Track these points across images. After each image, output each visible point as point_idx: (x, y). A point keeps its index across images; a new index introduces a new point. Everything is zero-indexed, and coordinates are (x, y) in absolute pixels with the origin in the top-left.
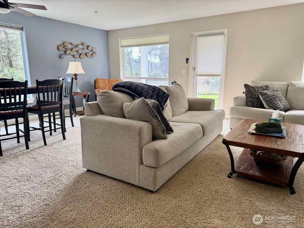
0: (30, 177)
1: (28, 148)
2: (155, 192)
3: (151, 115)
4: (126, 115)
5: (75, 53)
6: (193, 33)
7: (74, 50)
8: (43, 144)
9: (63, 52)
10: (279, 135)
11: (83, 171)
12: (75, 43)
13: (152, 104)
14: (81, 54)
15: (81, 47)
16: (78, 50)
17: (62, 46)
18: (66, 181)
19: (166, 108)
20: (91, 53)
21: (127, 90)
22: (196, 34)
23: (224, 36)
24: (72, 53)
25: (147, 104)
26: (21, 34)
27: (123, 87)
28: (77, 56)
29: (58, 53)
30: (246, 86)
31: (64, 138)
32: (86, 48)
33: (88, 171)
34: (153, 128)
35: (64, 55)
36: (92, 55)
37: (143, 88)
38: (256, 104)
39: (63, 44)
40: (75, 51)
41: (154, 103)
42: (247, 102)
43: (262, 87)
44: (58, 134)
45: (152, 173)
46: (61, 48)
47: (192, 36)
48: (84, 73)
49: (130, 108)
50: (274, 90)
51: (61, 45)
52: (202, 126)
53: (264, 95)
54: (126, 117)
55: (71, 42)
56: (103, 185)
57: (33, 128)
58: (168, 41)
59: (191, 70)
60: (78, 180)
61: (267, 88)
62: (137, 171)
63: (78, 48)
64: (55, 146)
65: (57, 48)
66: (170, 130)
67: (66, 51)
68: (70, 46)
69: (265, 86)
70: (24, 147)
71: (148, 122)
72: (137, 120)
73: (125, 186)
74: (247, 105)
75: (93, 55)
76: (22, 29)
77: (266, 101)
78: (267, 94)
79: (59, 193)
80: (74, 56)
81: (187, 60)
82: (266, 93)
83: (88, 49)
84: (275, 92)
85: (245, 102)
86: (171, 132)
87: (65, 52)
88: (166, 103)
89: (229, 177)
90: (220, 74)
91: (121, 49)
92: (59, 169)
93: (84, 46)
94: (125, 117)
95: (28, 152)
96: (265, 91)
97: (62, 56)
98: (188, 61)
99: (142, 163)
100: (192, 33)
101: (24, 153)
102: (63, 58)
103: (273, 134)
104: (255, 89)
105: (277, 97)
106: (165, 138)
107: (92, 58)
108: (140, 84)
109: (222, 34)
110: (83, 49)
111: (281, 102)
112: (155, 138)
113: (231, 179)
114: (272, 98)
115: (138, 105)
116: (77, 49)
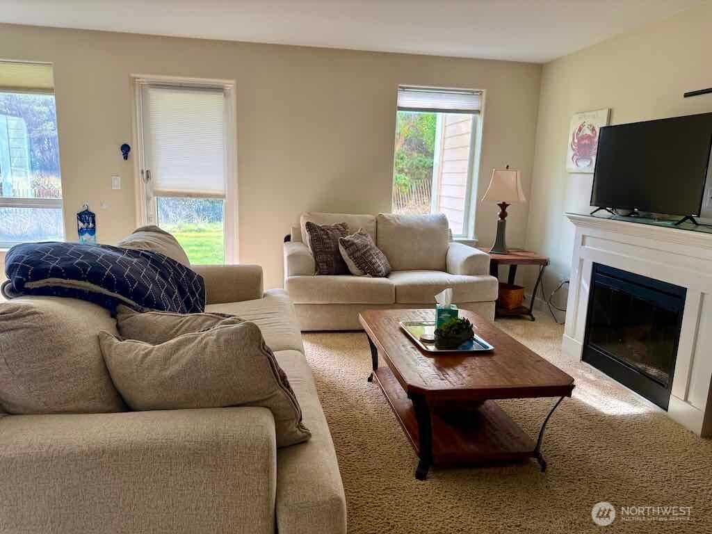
22: (146, 78)
23: (225, 95)
30: (310, 227)
38: (334, 268)
43: (337, 228)
47: (134, 85)
53: (350, 245)
58: (50, 84)
59: (139, 178)
61: (345, 228)
69: (341, 225)
74: (319, 271)
78: (353, 244)
81: (126, 149)
90: (221, 193)
98: (130, 153)
106: (306, 440)
109: (218, 89)
114: (366, 253)
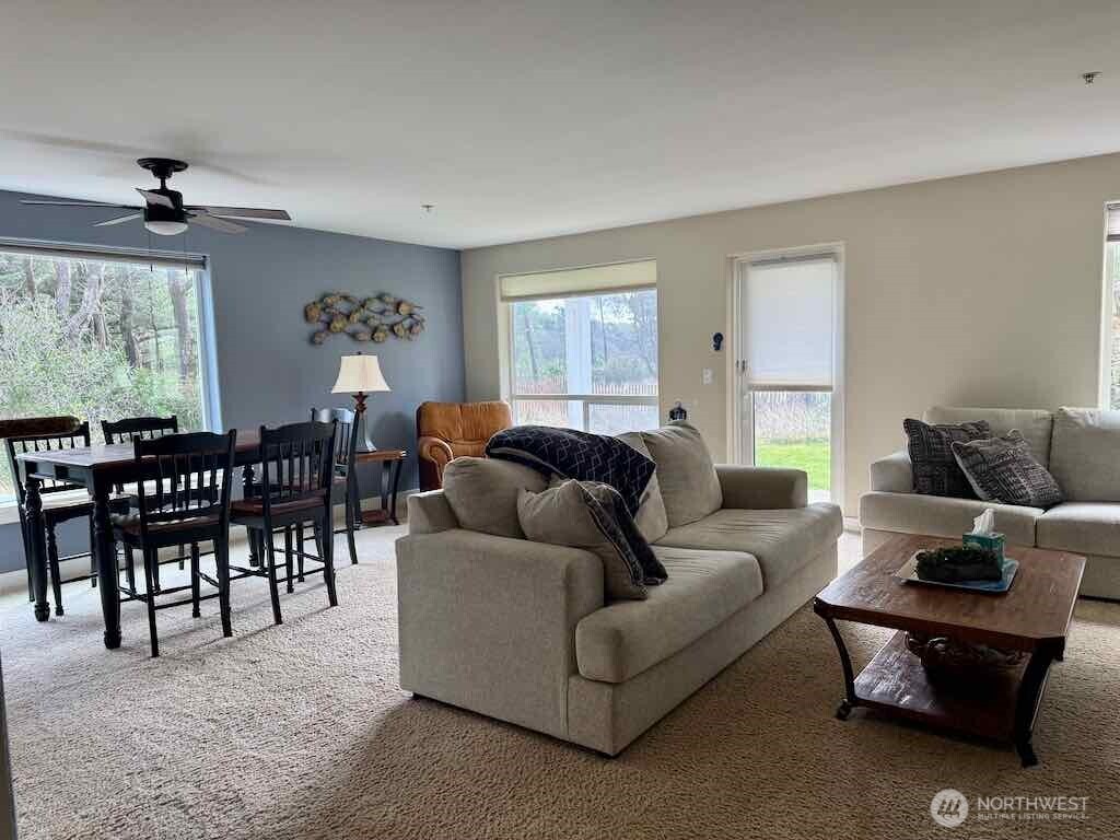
0: (252, 717)
1: (228, 632)
2: (616, 757)
3: (598, 530)
4: (527, 530)
5: (359, 327)
6: (736, 255)
7: (356, 317)
8: (273, 621)
9: (320, 326)
10: (991, 586)
11: (400, 698)
12: (359, 294)
13: (602, 496)
14: (375, 330)
15: (376, 306)
16: (368, 318)
17: (319, 306)
18: (356, 726)
19: (646, 504)
20: (407, 323)
21: (527, 455)
22: (745, 256)
23: (835, 261)
24: (349, 328)
25: (587, 499)
26: (200, 278)
27: (518, 444)
28: (365, 336)
29: (307, 329)
30: (911, 426)
31: (334, 602)
32: (391, 307)
33: (417, 697)
34: (605, 567)
35: (323, 335)
36: (410, 328)
37: (574, 446)
38: (946, 486)
39: (323, 301)
40: (360, 321)
41: (607, 493)
42: (915, 477)
43: (963, 429)
44: (311, 589)
45: (605, 699)
46: (314, 313)
47: (732, 263)
48: (388, 389)
49: (538, 510)
50: (1003, 439)
51: (314, 303)
52: (759, 559)
53: (971, 454)
54: (528, 535)
55: (343, 291)
56: (463, 738)
57: (241, 569)
58: (653, 278)
59: (732, 368)
60: (391, 725)
61: (980, 430)
62: (562, 695)
63: (368, 309)
64: (307, 626)
65: (302, 314)
66: (656, 573)
67: (332, 321)
68: (342, 306)
69: (976, 425)
70: (219, 630)
71: (592, 552)
72: (561, 545)
73: (527, 741)
74: (917, 488)
75: (415, 329)
76: (203, 264)
77: (979, 476)
78: (978, 452)
79: (340, 757)
80: (354, 336)
81: (718, 338)
82: (976, 448)
83: (398, 312)
84: (1007, 443)
85: (908, 480)
86: (660, 580)
87: (328, 324)
88: (647, 489)
89: (840, 717)
90: (827, 383)
91: (501, 306)
92: (331, 694)
93: (387, 304)
94: (523, 536)
95: (230, 645)
96: (975, 443)
97: (318, 339)
98: (722, 343)
99: (574, 671)
100: (729, 255)
101: (220, 648)
102: (321, 343)
103: (972, 582)
104: (940, 437)
105: (1014, 460)
106: (641, 598)
107: (409, 338)
108: (566, 434)
109: (829, 255)
110: (382, 313)
111: (1026, 477)
112: (610, 597)
113: (845, 723)
114: (998, 466)
115: (561, 500)
116: (365, 313)
